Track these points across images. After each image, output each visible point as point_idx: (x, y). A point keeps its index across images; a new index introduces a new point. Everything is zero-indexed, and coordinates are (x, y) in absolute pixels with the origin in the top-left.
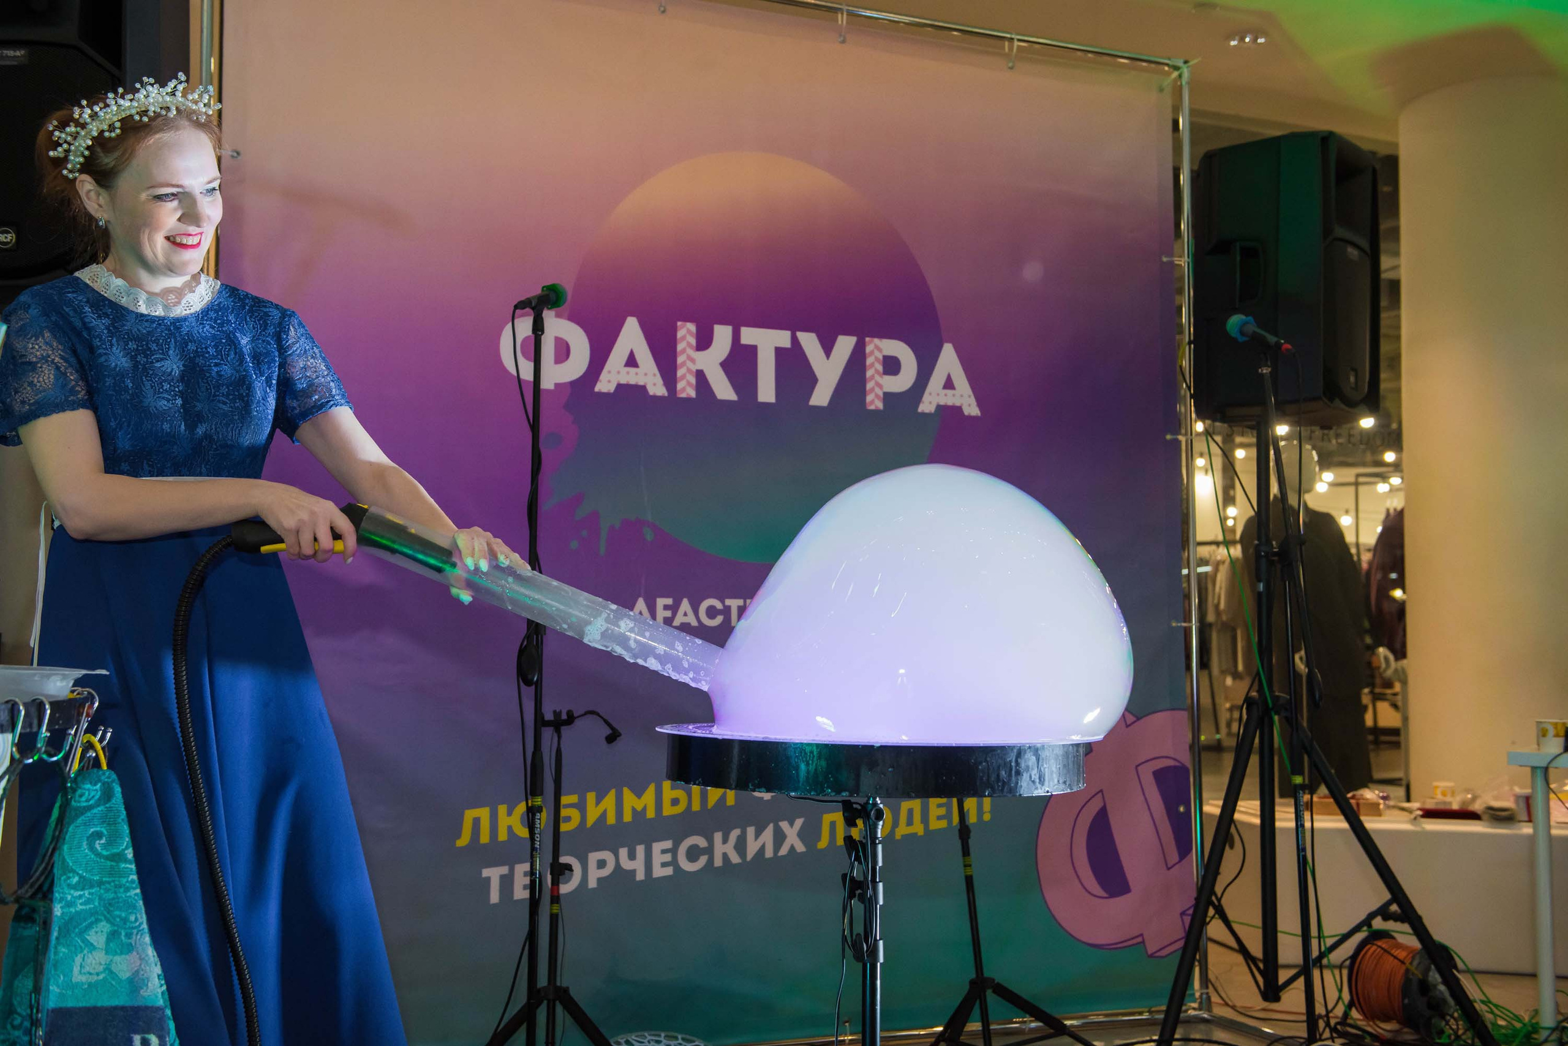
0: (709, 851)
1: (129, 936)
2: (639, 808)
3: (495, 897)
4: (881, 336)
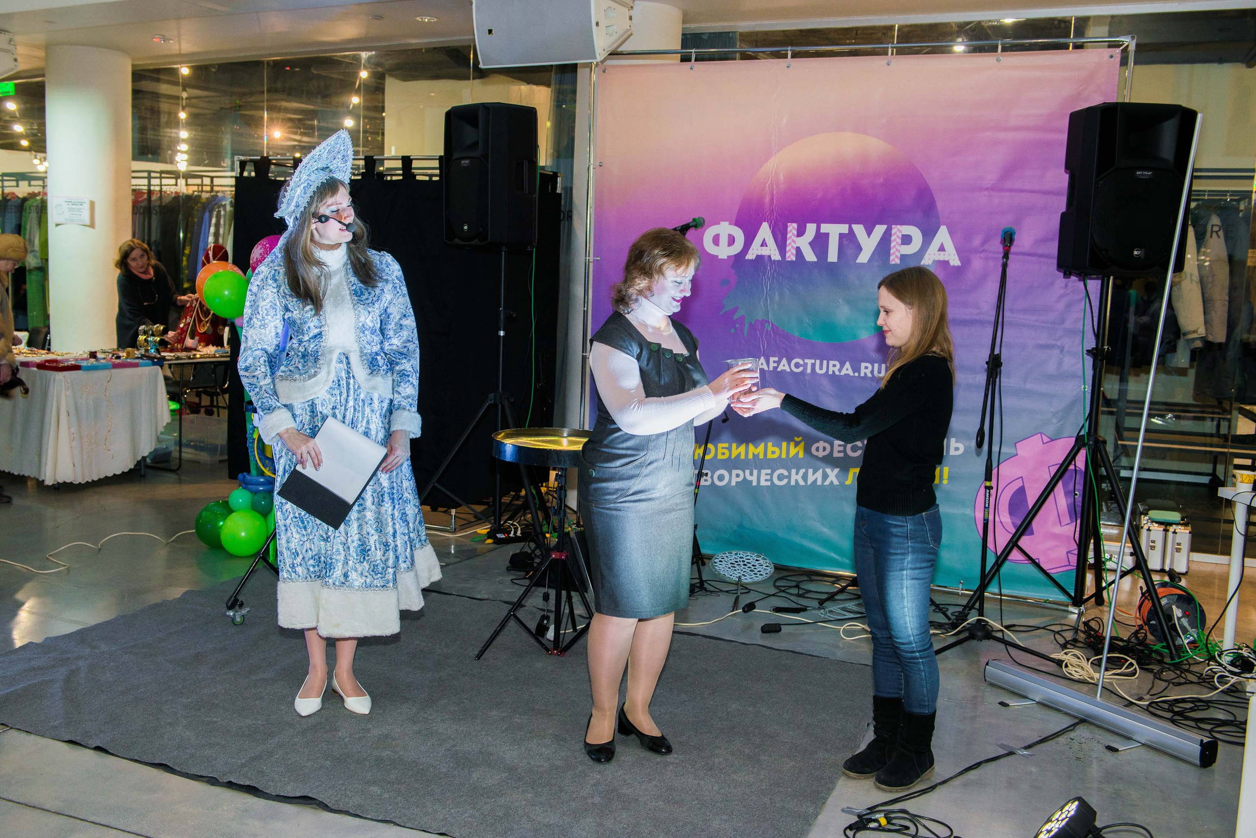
0: (789, 477)
2: (756, 453)
4: (902, 224)
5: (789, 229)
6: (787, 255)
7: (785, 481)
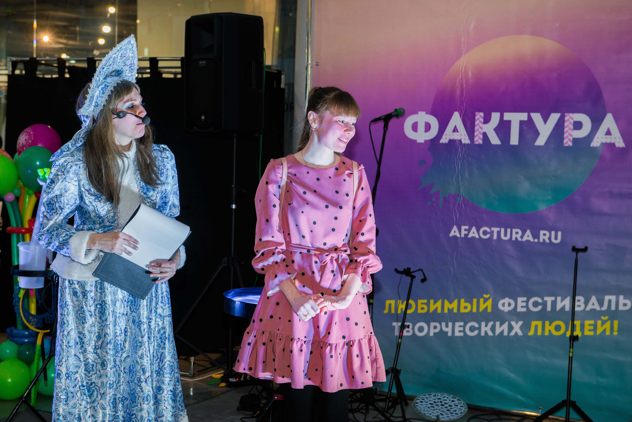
0: (479, 329)
2: (451, 308)
4: (574, 112)
5: (477, 117)
6: (476, 139)
7: (476, 332)
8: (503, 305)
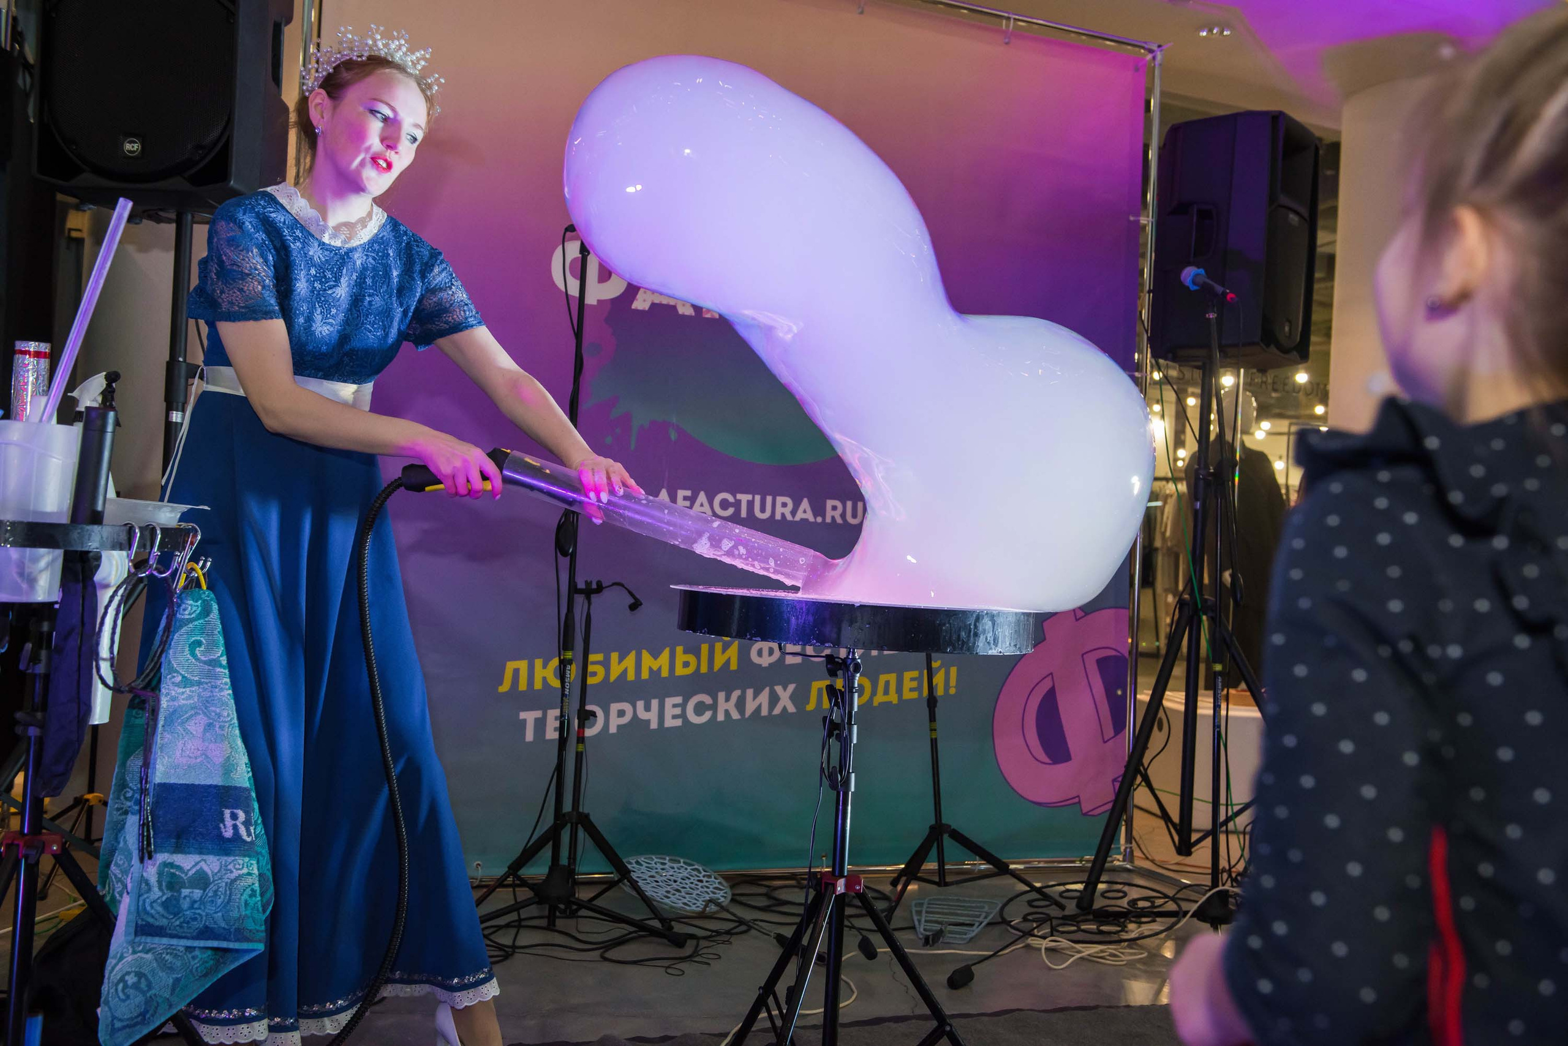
0: (714, 707)
1: (222, 728)
2: (655, 668)
3: (529, 736)
7: (708, 715)
8: (760, 653)
